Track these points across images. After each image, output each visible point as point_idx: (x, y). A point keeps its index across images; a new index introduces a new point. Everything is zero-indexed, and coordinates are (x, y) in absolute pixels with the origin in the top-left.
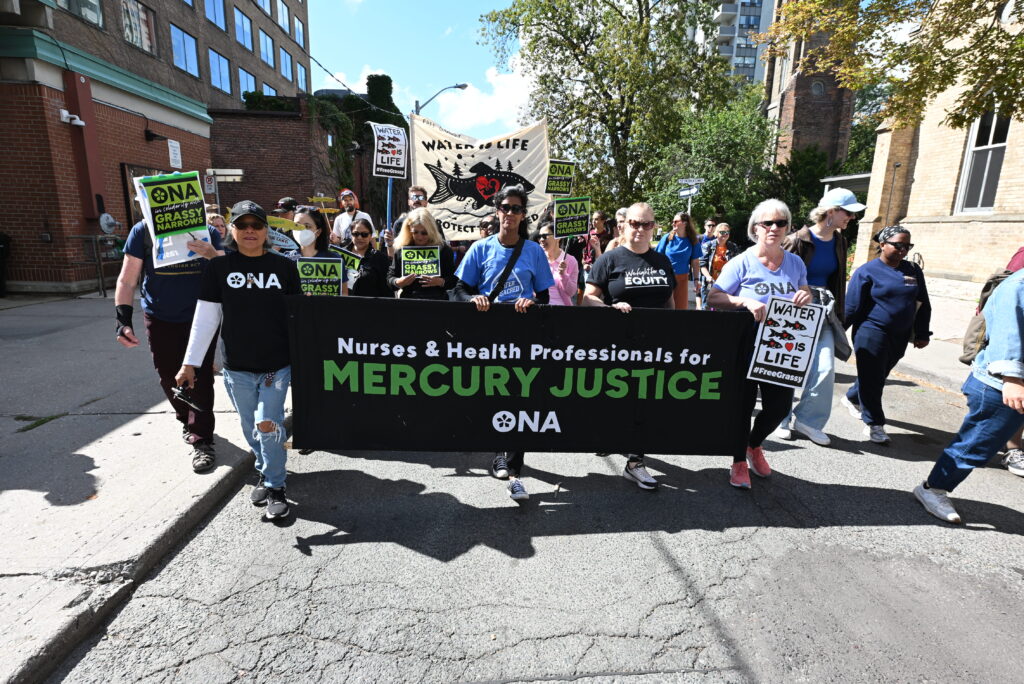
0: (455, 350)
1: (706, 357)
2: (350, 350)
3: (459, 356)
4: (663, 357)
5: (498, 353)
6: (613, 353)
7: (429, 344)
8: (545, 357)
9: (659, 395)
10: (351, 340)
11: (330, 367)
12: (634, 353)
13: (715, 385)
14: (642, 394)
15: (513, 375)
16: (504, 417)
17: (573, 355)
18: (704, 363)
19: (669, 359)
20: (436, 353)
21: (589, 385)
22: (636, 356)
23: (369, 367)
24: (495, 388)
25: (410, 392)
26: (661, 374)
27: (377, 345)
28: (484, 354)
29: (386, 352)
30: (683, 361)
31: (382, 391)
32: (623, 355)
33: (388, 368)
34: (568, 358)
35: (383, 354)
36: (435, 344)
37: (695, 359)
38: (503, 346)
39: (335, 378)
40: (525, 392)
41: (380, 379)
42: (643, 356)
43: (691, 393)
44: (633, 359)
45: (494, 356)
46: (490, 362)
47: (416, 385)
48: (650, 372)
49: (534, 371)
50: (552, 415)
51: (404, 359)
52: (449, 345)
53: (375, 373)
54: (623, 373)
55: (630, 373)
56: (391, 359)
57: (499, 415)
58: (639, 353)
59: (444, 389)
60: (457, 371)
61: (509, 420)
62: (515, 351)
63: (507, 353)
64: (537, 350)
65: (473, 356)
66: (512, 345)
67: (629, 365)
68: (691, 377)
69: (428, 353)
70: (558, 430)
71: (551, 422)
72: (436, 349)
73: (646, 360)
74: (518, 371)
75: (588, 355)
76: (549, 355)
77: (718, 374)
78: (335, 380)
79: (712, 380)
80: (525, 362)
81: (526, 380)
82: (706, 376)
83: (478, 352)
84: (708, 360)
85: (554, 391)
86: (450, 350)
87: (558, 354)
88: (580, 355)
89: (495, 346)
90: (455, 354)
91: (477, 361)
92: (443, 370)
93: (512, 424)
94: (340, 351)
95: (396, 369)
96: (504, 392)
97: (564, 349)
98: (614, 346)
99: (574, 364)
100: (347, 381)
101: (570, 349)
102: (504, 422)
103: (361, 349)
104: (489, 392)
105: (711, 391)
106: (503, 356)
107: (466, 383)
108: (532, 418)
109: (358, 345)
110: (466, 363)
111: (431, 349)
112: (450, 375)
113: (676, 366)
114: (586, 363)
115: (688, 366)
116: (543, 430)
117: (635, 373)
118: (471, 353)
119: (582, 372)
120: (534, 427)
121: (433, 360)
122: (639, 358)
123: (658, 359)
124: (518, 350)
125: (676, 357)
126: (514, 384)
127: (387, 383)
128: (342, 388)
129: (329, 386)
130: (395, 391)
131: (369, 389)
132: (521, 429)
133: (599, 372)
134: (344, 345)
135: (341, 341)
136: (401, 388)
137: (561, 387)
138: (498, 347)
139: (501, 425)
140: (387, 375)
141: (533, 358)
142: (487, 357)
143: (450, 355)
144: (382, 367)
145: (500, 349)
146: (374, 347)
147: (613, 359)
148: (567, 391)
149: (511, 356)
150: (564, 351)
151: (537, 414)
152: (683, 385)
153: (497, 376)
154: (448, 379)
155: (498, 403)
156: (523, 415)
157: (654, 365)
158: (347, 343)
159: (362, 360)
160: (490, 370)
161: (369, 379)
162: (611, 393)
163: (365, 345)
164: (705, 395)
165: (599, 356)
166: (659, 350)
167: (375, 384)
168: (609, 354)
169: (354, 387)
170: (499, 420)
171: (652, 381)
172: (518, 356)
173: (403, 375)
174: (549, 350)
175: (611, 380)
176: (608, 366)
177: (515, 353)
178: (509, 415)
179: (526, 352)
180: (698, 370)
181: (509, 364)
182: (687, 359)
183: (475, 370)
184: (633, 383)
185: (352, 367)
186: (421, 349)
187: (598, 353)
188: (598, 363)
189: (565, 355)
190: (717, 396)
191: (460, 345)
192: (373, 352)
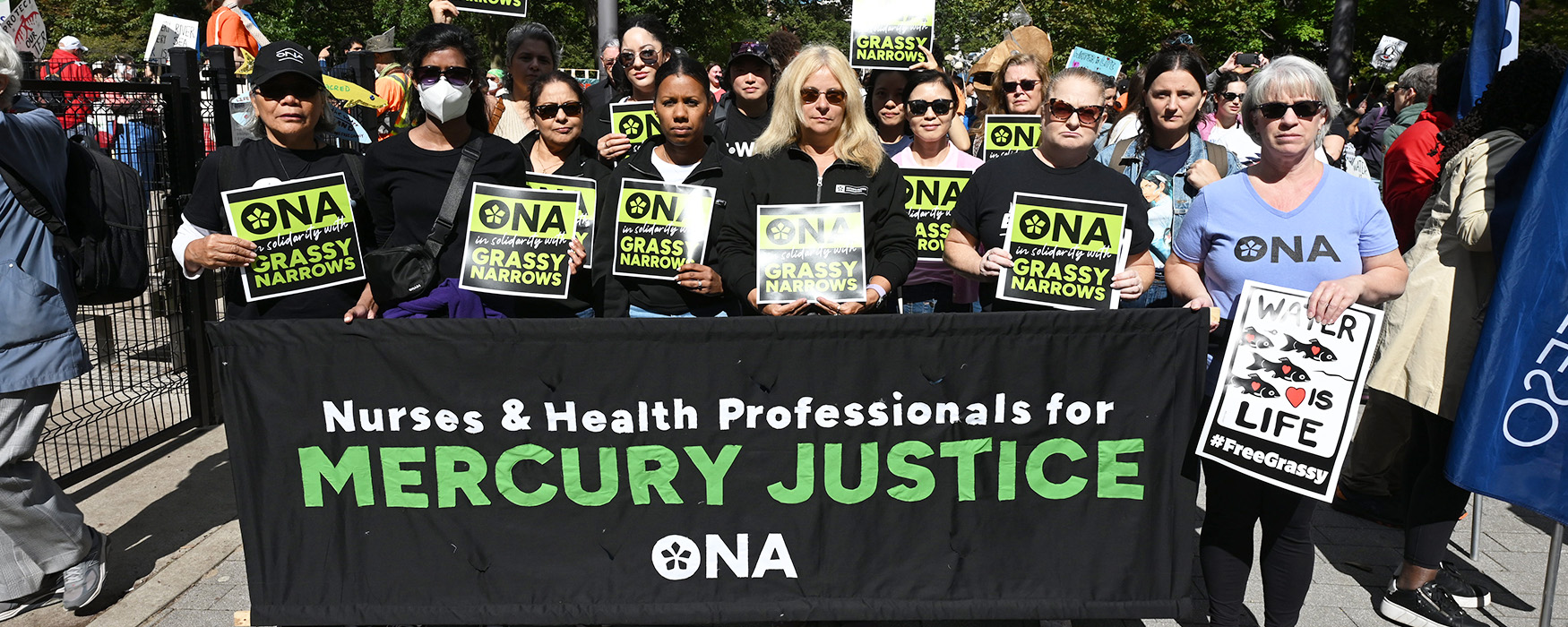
0: (561, 416)
1: (1103, 408)
2: (348, 425)
3: (572, 427)
4: (1009, 414)
5: (652, 420)
6: (898, 408)
7: (507, 406)
8: (751, 423)
9: (1007, 491)
10: (348, 405)
11: (313, 462)
12: (941, 408)
13: (1132, 469)
14: (967, 492)
15: (685, 461)
16: (676, 547)
17: (811, 417)
18: (1101, 419)
19: (1022, 415)
20: (523, 424)
21: (851, 477)
22: (947, 413)
23: (391, 457)
24: (651, 488)
25: (478, 499)
26: (1008, 449)
27: (403, 412)
28: (623, 423)
29: (423, 424)
30: (1053, 420)
31: (421, 501)
32: (919, 414)
33: (431, 456)
34: (802, 424)
35: (417, 428)
36: (520, 406)
37: (1079, 413)
38: (659, 405)
39: (324, 481)
40: (715, 496)
41: (415, 478)
42: (964, 412)
43: (1075, 485)
44: (940, 420)
45: (644, 426)
46: (637, 438)
47: (488, 485)
48: (984, 445)
49: (730, 453)
50: (775, 541)
51: (460, 437)
52: (549, 407)
53: (405, 466)
54: (921, 449)
55: (937, 449)
56: (434, 438)
57: (665, 543)
58: (953, 408)
59: (547, 492)
60: (570, 458)
61: (687, 554)
62: (684, 414)
63: (670, 419)
64: (729, 410)
65: (601, 428)
66: (678, 403)
67: (933, 434)
68: (1074, 451)
69: (506, 423)
70: (791, 572)
71: (775, 556)
72: (522, 415)
73: (970, 420)
74: (696, 453)
75: (843, 417)
76: (761, 419)
77: (1135, 445)
78: (326, 485)
79: (1121, 458)
80: (711, 438)
81: (715, 471)
82: (1107, 449)
83: (610, 419)
84: (1108, 414)
85: (777, 491)
86: (553, 417)
87: (778, 417)
88: (827, 416)
89: (643, 406)
90: (562, 424)
91: (608, 437)
92: (542, 455)
93: (693, 564)
94: (331, 428)
95: (446, 456)
96: (671, 497)
97: (791, 407)
98: (897, 396)
99: (816, 435)
100: (350, 483)
101: (803, 406)
102: (677, 557)
103: (372, 420)
104: (641, 497)
105: (1120, 480)
106: (662, 426)
107: (591, 480)
108: (733, 549)
109: (364, 413)
110: (588, 444)
111: (514, 416)
112: (557, 462)
113: (1039, 431)
114: (840, 432)
115: (1064, 429)
116: (759, 572)
117: (947, 449)
118: (594, 421)
119: (833, 452)
120: (740, 568)
121: (521, 438)
122: (954, 418)
123: (1000, 418)
124: (692, 413)
125: (1039, 411)
126: (689, 480)
127: (429, 485)
128: (339, 500)
129: (313, 498)
130: (447, 500)
131: (395, 499)
132: (712, 572)
133: (869, 452)
134: (337, 416)
135: (329, 408)
136: (459, 492)
137: (791, 484)
138: (651, 407)
139: (670, 566)
140: (428, 470)
141: (724, 426)
142: (629, 429)
143: (552, 427)
144: (418, 454)
145: (654, 412)
146: (396, 415)
147: (898, 421)
148: (803, 491)
149: (679, 425)
150: (792, 411)
151: (743, 540)
152: (1057, 469)
153: (652, 465)
154: (552, 473)
155: (659, 519)
156: (714, 543)
157: (991, 430)
158: (342, 409)
159: (374, 443)
160: (637, 454)
161: (394, 479)
162: (899, 493)
163: (378, 413)
164: (1108, 488)
165: (868, 417)
166: (1000, 399)
167: (406, 489)
168: (889, 412)
169: (365, 498)
170: (666, 554)
171: (986, 467)
172: (693, 424)
173: (461, 467)
174: (760, 410)
175: (896, 465)
176: (887, 437)
177: (686, 417)
178: (686, 543)
179: (709, 414)
180: (1089, 435)
181: (676, 440)
182: (1062, 413)
183: (608, 457)
184: (945, 470)
185: (356, 457)
186: (493, 417)
187: (865, 412)
188: (867, 432)
189: (794, 417)
190: (1136, 492)
191: (570, 406)
192: (395, 426)
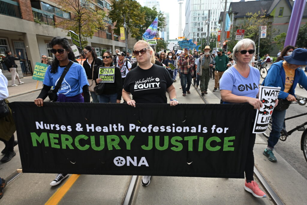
0: (90, 128)
1: (226, 129)
2: (42, 127)
3: (93, 130)
4: (202, 130)
5: (113, 129)
6: (174, 128)
7: (77, 125)
8: (137, 131)
9: (200, 149)
10: (42, 123)
11: (34, 136)
12: (185, 128)
13: (232, 144)
14: (190, 149)
15: (121, 139)
16: (119, 159)
17: (152, 130)
18: (225, 132)
19: (205, 131)
20: (81, 129)
21: (162, 144)
22: (186, 129)
23: (52, 136)
24: (113, 146)
25: (71, 148)
26: (201, 139)
27: (54, 125)
28: (106, 130)
29: (58, 129)
30: (213, 132)
31: (58, 147)
32: (179, 129)
33: (60, 136)
34: (150, 131)
35: (57, 129)
36: (80, 125)
37: (220, 130)
38: (115, 125)
39: (37, 141)
40: (128, 147)
41: (57, 141)
42: (190, 129)
43: (218, 148)
44: (184, 131)
45: (111, 130)
46: (109, 133)
47: (73, 144)
48: (195, 137)
49: (132, 137)
50: (143, 159)
51: (66, 132)
52: (87, 125)
53: (55, 138)
54: (180, 138)
55: (183, 138)
56: (60, 132)
57: (117, 158)
58: (188, 128)
59: (87, 147)
60: (93, 138)
61: (122, 161)
62: (121, 127)
63: (117, 128)
64: (132, 127)
65: (100, 131)
66: (119, 124)
67: (182, 134)
68: (218, 140)
69: (77, 129)
70: (147, 165)
71: (143, 162)
72: (81, 127)
73: (192, 131)
74: (124, 137)
75: (160, 129)
76: (139, 130)
77: (233, 138)
78: (37, 142)
79: (230, 141)
80: (127, 133)
81: (129, 141)
82: (226, 139)
83: (102, 129)
84: (227, 131)
85: (144, 147)
86: (88, 128)
87: (144, 130)
88: (156, 129)
89: (110, 125)
90: (91, 130)
91: (102, 133)
92: (85, 137)
93: (124, 163)
94: (38, 128)
95: (63, 137)
96: (118, 148)
97: (147, 127)
98: (174, 125)
99: (153, 134)
100: (43, 141)
101: (150, 127)
102: (120, 161)
103: (47, 127)
104: (110, 148)
105: (229, 146)
106: (116, 130)
107: (98, 144)
108: (133, 160)
109: (45, 125)
110: (97, 135)
111: (79, 128)
112: (89, 139)
113: (209, 134)
114: (159, 133)
115: (216, 134)
116: (139, 165)
117: (186, 138)
118: (99, 129)
119: (157, 138)
120: (135, 164)
121: (80, 133)
122: (188, 131)
123: (199, 131)
124: (123, 127)
125: (209, 130)
126: (122, 144)
127: (60, 143)
128: (41, 145)
129: (35, 144)
130: (64, 147)
131: (53, 146)
132: (128, 164)
133: (166, 138)
134: (39, 125)
135: (37, 123)
136: (67, 146)
137: (147, 145)
138: (112, 125)
139: (118, 163)
140: (59, 139)
141: (131, 131)
142: (107, 131)
143: (88, 131)
144: (57, 136)
145: (113, 127)
146: (52, 126)
147: (174, 131)
148: (150, 147)
149: (120, 130)
150: (147, 128)
151: (135, 158)
152: (213, 144)
153: (113, 140)
154: (88, 142)
155: (116, 153)
156: (129, 158)
157: (197, 134)
158: (40, 124)
159: (49, 132)
160: (109, 137)
161: (53, 141)
162: (173, 149)
163: (48, 125)
164: (226, 148)
165: (166, 130)
166: (200, 126)
167: (55, 143)
168: (172, 129)
169: (47, 145)
170: (117, 161)
171: (196, 142)
172: (123, 130)
173: (67, 140)
174: (139, 127)
175: (173, 141)
176: (171, 135)
177: (121, 128)
178: (122, 158)
179: (127, 128)
180: (222, 136)
181: (119, 134)
182: (215, 130)
183: (102, 138)
184: (185, 144)
185: (44, 135)
186: (74, 127)
187: (165, 128)
188: (165, 133)
189: (148, 129)
190: (232, 149)
191: (93, 125)
192: (52, 129)
